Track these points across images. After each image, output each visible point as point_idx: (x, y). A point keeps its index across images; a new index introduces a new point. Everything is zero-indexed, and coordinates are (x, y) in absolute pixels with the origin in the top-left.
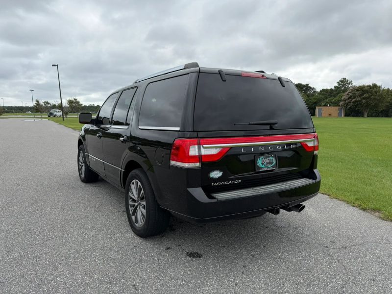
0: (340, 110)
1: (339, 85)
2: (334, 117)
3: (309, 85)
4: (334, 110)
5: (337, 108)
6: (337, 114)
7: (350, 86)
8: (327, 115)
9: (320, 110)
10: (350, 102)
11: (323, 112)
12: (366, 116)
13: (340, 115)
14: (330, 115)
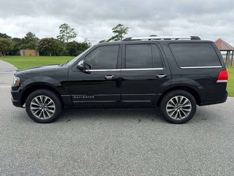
0: (36, 52)
1: (28, 36)
2: (33, 56)
3: (7, 35)
4: (32, 52)
5: (34, 51)
6: (35, 55)
7: (34, 37)
8: (29, 55)
9: (24, 52)
10: (42, 47)
11: (26, 53)
12: (51, 55)
13: (36, 55)
14: (31, 55)
